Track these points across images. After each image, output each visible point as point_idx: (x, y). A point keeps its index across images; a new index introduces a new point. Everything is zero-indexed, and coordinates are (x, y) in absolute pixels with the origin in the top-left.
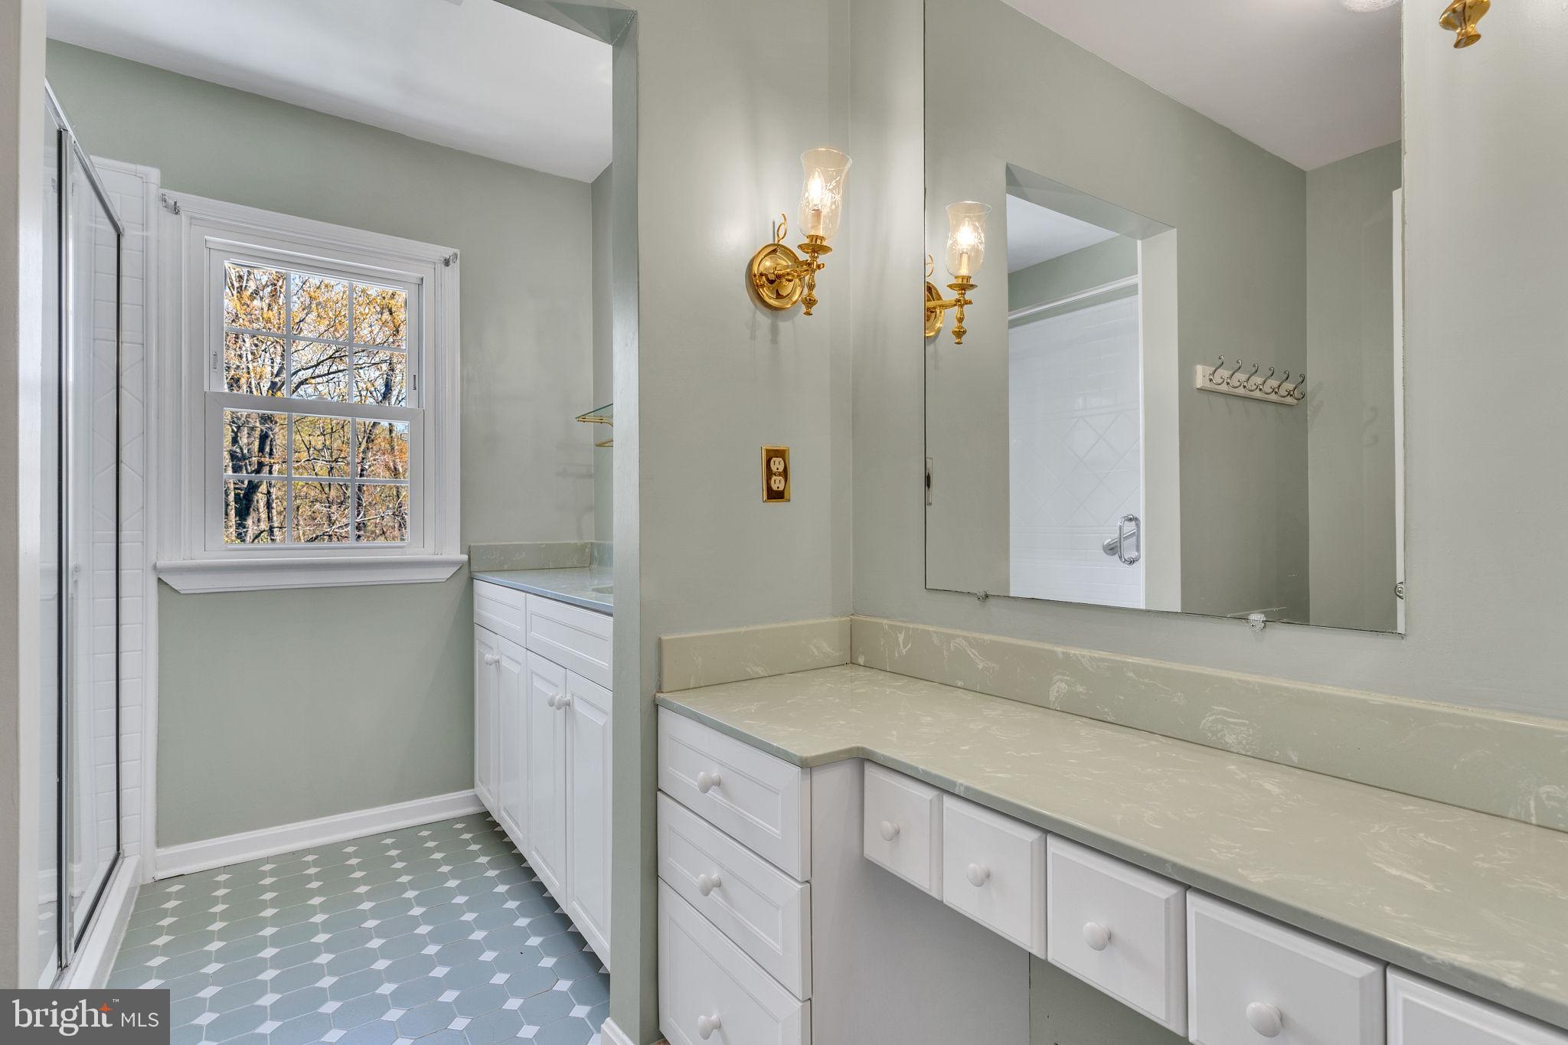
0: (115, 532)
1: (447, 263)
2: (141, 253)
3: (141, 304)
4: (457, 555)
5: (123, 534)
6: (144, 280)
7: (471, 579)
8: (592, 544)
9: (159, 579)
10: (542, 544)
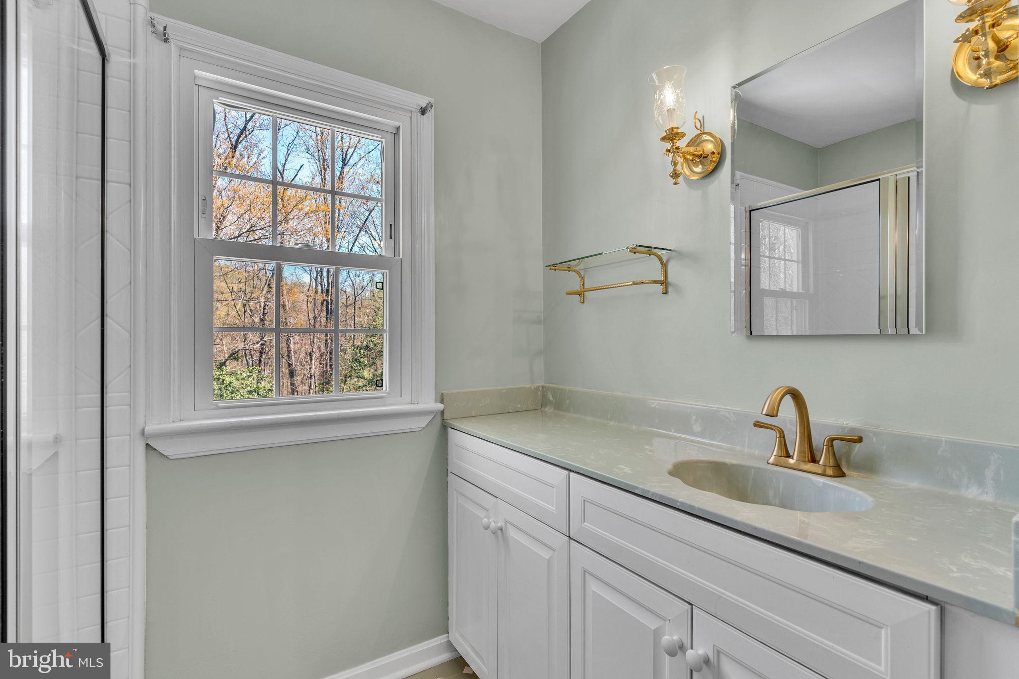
0: (99, 395)
1: (423, 111)
2: (128, 83)
3: (128, 139)
4: (432, 405)
5: (108, 396)
6: (132, 110)
7: (445, 428)
8: (543, 387)
9: (147, 445)
10: (504, 389)
